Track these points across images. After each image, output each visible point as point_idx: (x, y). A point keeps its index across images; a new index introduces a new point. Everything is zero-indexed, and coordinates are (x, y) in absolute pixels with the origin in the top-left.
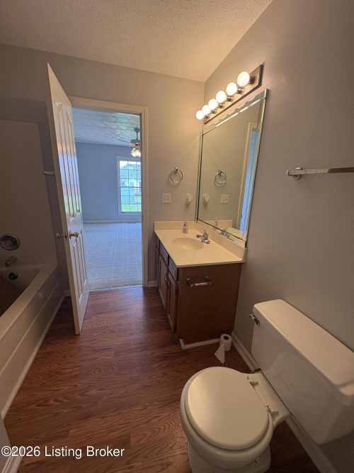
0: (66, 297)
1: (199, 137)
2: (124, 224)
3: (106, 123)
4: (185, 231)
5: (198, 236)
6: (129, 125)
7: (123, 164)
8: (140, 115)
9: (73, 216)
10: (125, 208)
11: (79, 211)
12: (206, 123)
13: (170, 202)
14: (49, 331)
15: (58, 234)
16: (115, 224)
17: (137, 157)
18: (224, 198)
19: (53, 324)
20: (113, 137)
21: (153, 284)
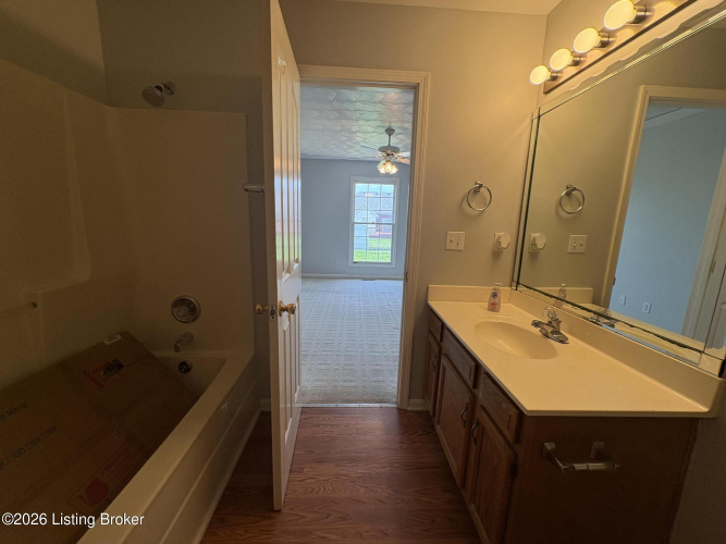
0: (263, 413)
1: (528, 120)
2: (356, 281)
3: (343, 122)
4: (493, 307)
5: (536, 324)
6: (378, 123)
7: (359, 187)
8: (415, 88)
9: (289, 271)
10: (359, 256)
11: (297, 261)
12: (546, 93)
13: (461, 247)
14: (227, 488)
15: (258, 307)
16: (345, 281)
17: (387, 175)
18: (576, 241)
19: (236, 471)
20: (350, 147)
21: (417, 405)
